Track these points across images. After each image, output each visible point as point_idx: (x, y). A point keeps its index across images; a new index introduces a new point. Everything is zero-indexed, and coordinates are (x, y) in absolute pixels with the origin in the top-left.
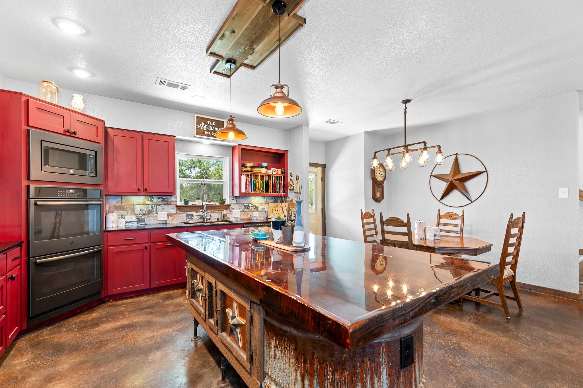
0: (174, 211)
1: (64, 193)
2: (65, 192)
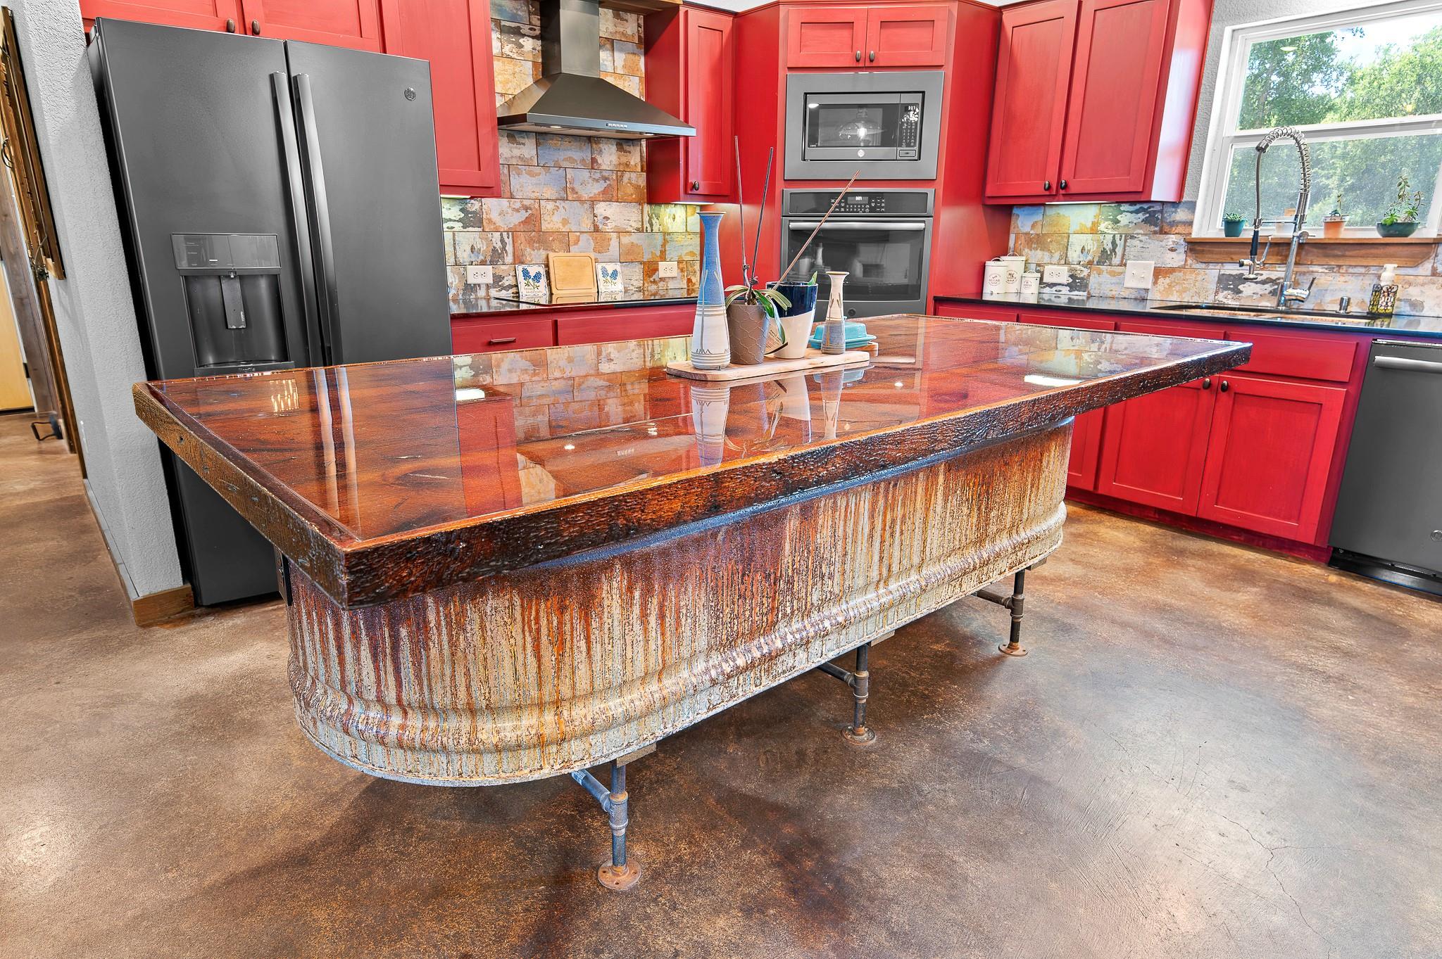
0: (1177, 259)
1: (843, 205)
2: (846, 202)
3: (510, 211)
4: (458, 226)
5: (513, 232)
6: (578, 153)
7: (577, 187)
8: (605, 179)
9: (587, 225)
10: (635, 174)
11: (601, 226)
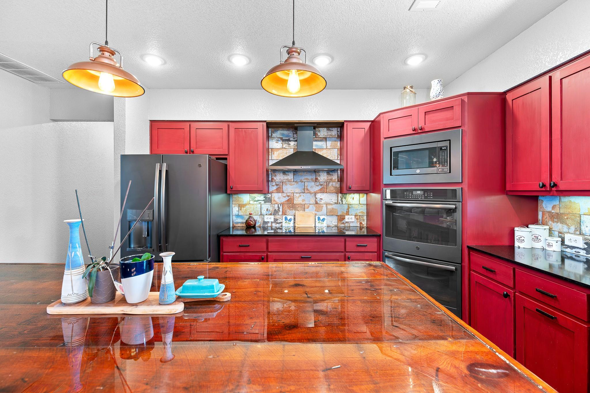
1: (410, 195)
2: (412, 194)
3: (282, 197)
4: (263, 202)
5: (283, 204)
6: (310, 177)
7: (309, 188)
8: (321, 185)
9: (313, 201)
10: (335, 183)
11: (318, 202)
